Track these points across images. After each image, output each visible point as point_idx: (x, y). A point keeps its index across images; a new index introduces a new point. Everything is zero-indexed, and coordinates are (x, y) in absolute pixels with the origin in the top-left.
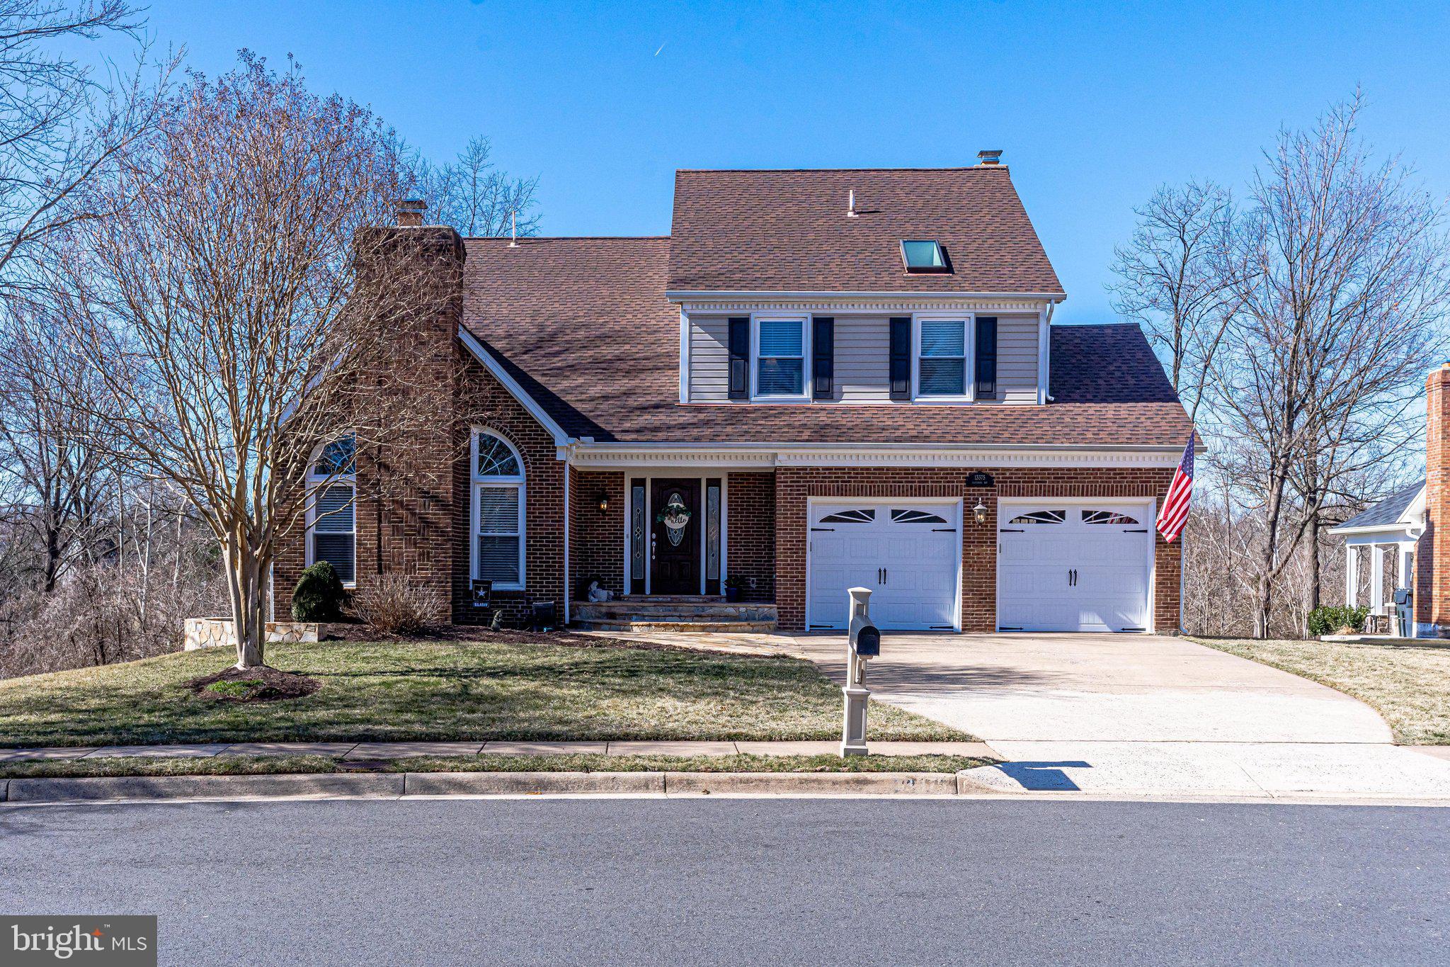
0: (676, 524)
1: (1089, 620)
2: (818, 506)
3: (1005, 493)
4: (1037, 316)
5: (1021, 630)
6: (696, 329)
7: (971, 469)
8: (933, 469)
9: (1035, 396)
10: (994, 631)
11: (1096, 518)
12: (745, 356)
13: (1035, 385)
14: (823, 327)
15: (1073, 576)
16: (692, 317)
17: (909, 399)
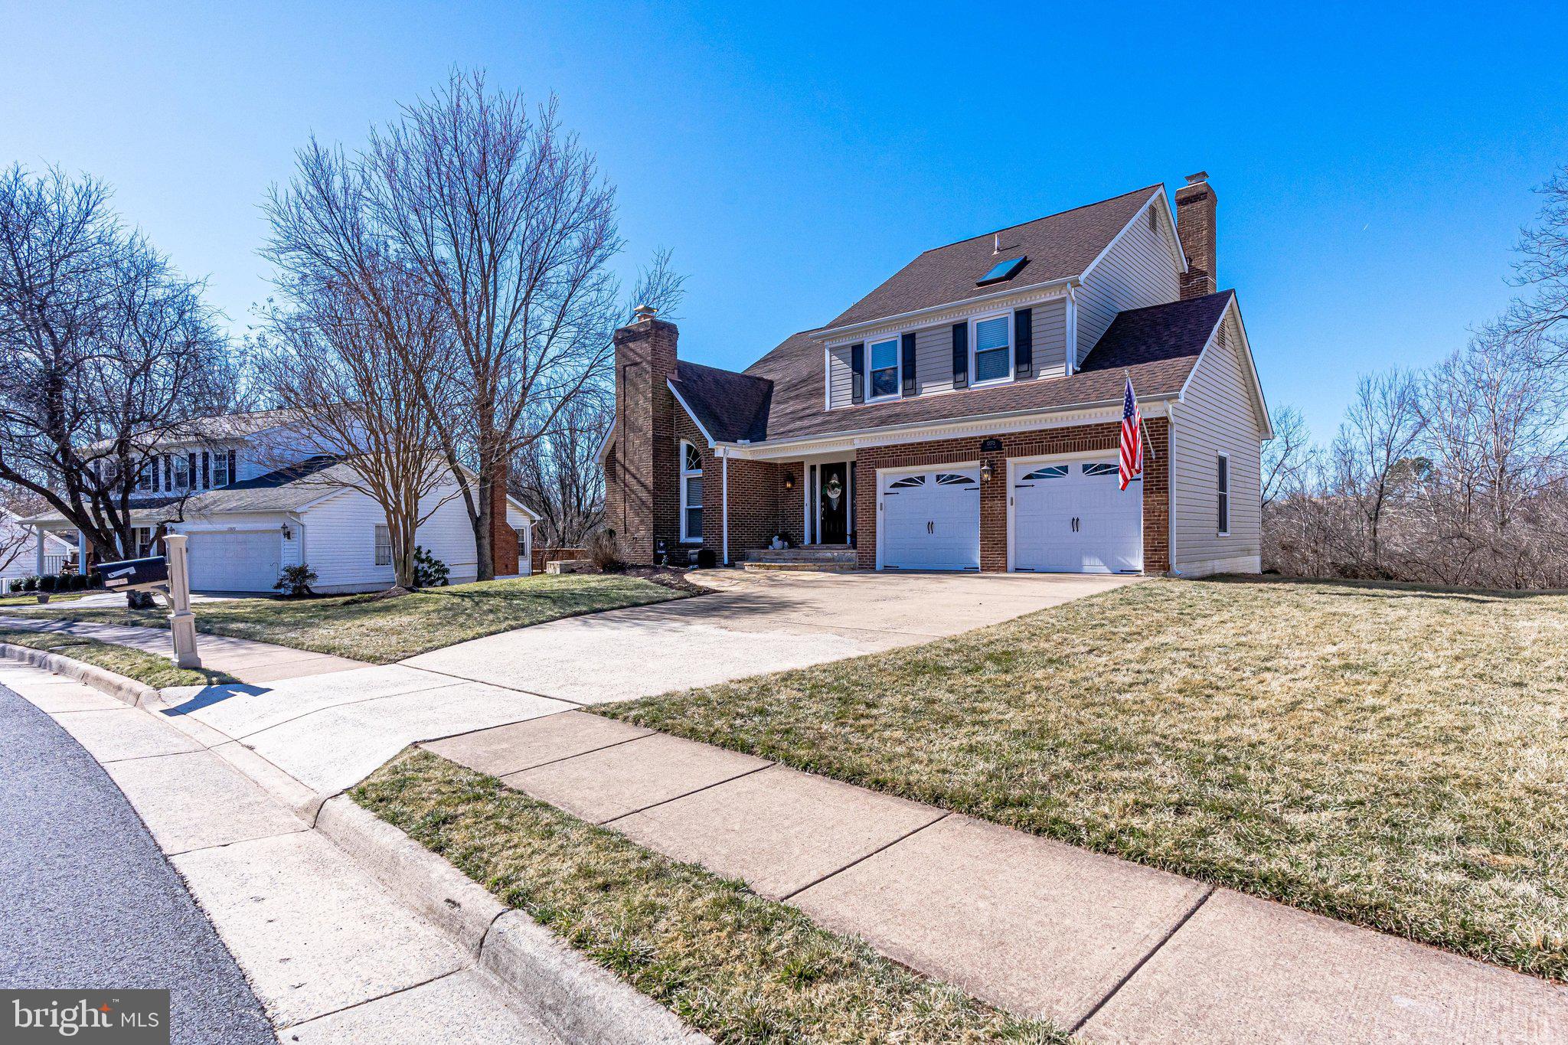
0: (834, 495)
1: (1090, 564)
2: (885, 476)
3: (1012, 454)
4: (1063, 300)
5: (1032, 571)
6: (834, 358)
7: (985, 437)
8: (956, 440)
9: (1063, 369)
10: (1006, 571)
11: (1096, 469)
12: (862, 373)
13: (1064, 360)
14: (909, 340)
15: (1075, 523)
16: (831, 350)
17: (967, 386)
